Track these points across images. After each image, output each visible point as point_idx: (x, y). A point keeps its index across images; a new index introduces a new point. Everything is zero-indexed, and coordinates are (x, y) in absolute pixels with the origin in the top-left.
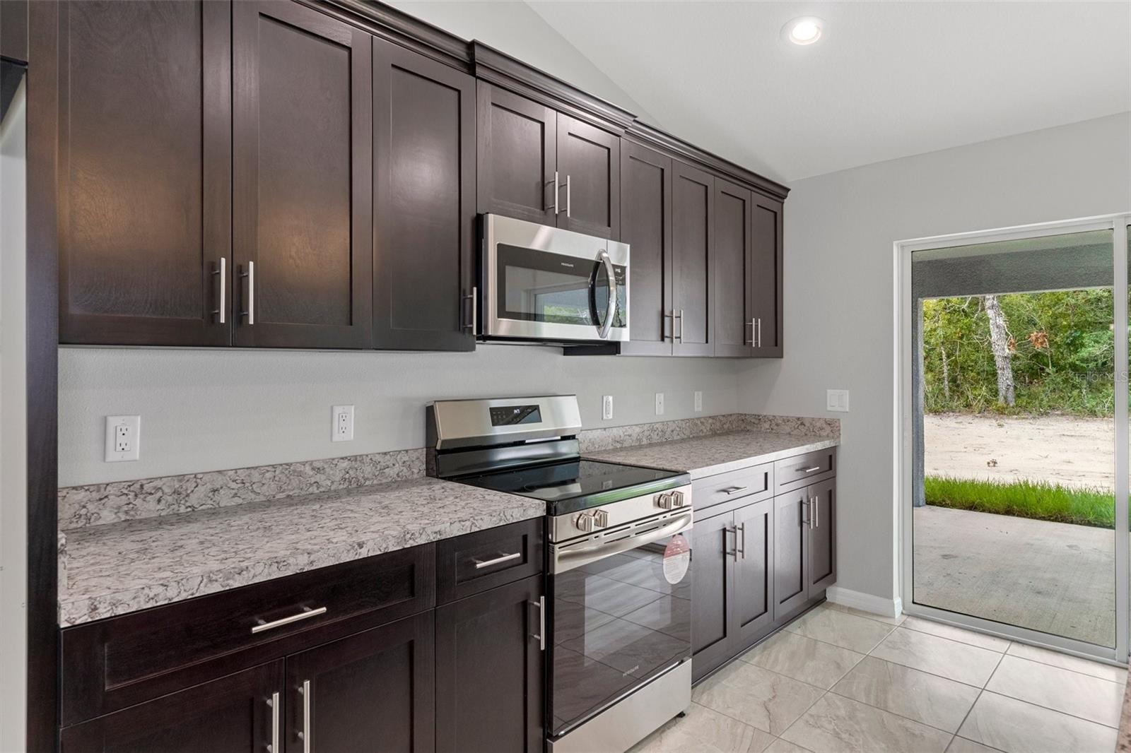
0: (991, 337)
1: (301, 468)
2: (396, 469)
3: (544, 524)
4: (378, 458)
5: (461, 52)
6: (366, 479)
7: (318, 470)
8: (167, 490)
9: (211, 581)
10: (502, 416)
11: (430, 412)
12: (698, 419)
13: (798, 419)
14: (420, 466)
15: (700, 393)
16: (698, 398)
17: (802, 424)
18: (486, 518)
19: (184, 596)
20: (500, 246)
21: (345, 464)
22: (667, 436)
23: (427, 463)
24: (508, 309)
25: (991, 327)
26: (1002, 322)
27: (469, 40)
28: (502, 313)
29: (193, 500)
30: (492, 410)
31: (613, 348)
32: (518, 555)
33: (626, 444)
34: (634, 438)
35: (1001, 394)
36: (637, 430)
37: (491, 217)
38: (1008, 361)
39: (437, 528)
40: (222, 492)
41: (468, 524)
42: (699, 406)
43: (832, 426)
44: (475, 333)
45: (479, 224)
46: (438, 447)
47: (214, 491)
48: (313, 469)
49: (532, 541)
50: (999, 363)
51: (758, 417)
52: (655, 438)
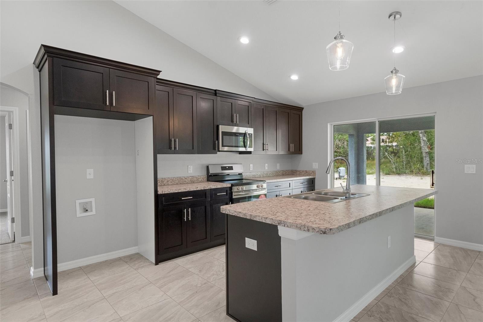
0: (421, 144)
1: (182, 178)
2: (201, 179)
3: (231, 188)
4: (197, 177)
5: (213, 92)
6: (195, 181)
7: (186, 178)
8: (160, 181)
9: (176, 190)
10: (224, 168)
11: (208, 167)
12: (278, 171)
13: (306, 171)
14: (205, 179)
15: (279, 164)
16: (278, 165)
17: (307, 172)
18: (219, 186)
19: (173, 192)
20: (222, 132)
21: (191, 178)
22: (268, 175)
23: (207, 178)
24: (224, 145)
25: (421, 140)
26: (425, 139)
27: (215, 89)
28: (223, 146)
29: (164, 183)
30: (221, 167)
31: (250, 153)
32: (225, 193)
33: (256, 177)
34: (259, 175)
35: (425, 167)
36: (259, 173)
37: (220, 126)
38: (428, 154)
39: (210, 186)
40: (169, 182)
41: (216, 186)
42: (278, 167)
43: (314, 172)
44: (217, 150)
45: (218, 127)
46: (210, 175)
47: (168, 181)
48: (185, 178)
49: (228, 192)
50: (424, 155)
51: (296, 171)
52: (265, 176)
